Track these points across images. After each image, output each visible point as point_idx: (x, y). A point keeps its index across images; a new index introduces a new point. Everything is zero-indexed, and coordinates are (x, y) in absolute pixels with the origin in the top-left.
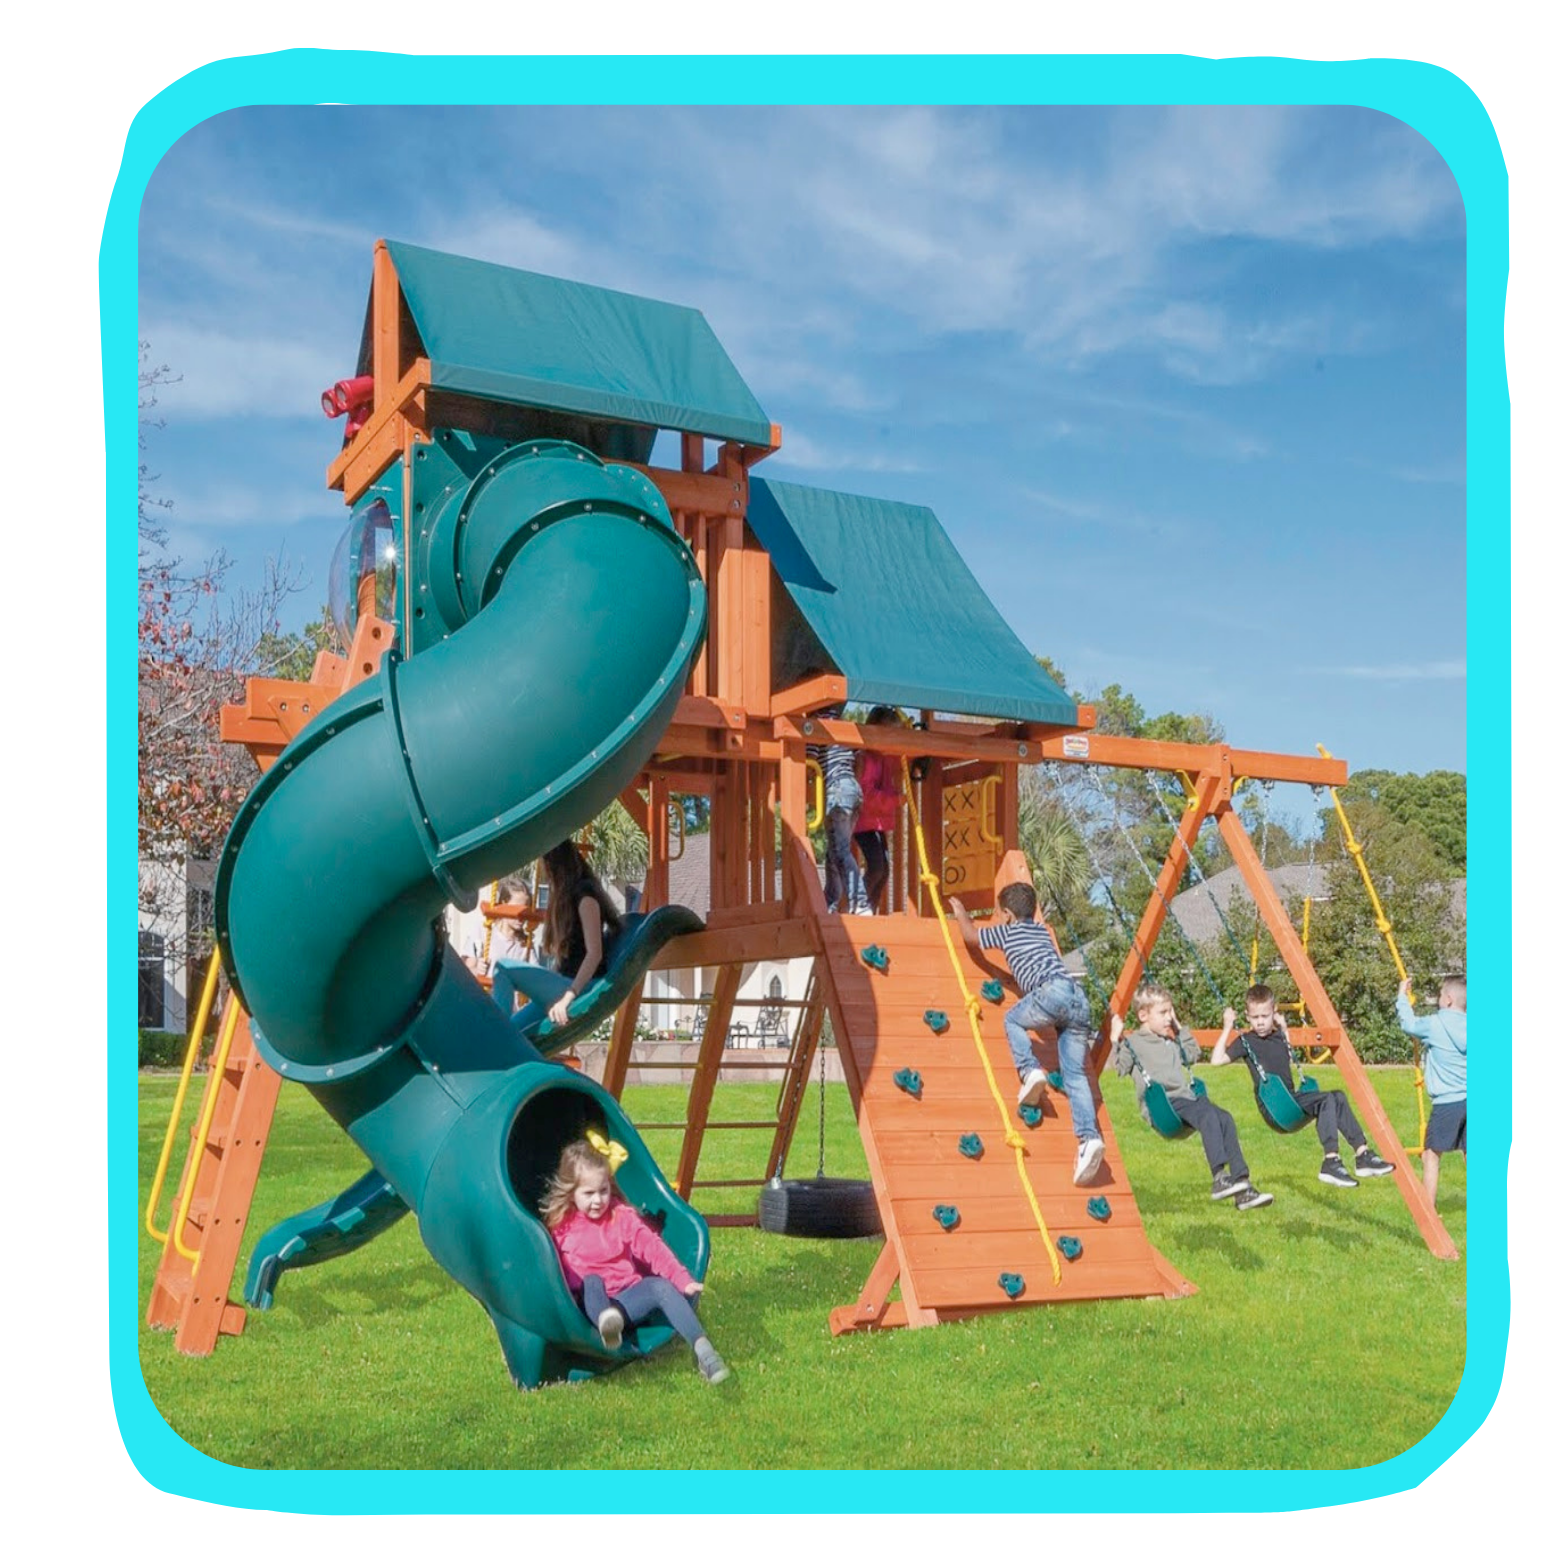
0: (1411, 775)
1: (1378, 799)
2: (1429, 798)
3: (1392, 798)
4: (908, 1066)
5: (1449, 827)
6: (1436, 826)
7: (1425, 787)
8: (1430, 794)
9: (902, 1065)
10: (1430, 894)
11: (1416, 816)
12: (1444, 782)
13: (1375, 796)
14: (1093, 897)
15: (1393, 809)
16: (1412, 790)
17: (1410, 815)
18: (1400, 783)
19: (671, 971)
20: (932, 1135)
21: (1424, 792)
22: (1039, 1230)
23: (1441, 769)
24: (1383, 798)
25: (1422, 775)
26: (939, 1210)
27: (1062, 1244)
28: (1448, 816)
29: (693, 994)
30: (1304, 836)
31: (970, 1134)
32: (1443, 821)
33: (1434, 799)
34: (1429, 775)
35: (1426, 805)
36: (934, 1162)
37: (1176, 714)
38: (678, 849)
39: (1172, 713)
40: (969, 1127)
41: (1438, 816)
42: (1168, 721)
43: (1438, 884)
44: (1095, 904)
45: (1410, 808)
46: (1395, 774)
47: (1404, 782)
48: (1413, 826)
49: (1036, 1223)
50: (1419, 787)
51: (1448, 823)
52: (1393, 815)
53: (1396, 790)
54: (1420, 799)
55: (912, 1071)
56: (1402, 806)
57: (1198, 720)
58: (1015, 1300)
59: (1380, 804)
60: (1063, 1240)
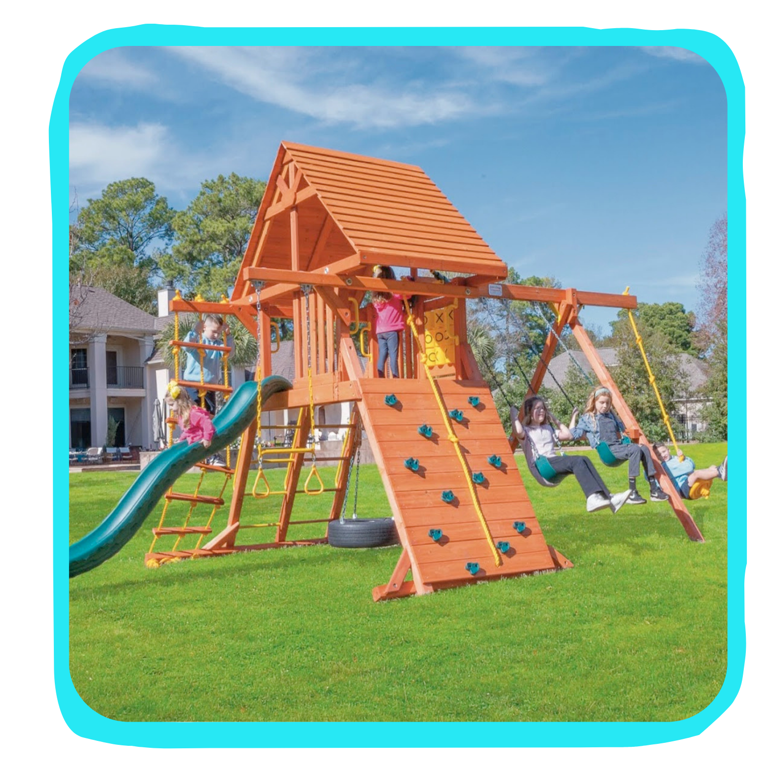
0: (656, 304)
1: (640, 316)
2: (665, 315)
3: (646, 315)
4: (412, 456)
5: (675, 329)
6: (669, 329)
7: (663, 310)
8: (666, 313)
9: (409, 457)
10: (669, 362)
11: (659, 324)
12: (672, 307)
13: (638, 315)
14: (496, 367)
15: (647, 321)
16: (656, 312)
17: (656, 324)
18: (651, 308)
19: (271, 412)
20: (426, 493)
21: (662, 312)
22: (486, 539)
23: (670, 302)
24: (642, 316)
25: (661, 305)
26: (432, 532)
27: (500, 546)
28: (675, 323)
29: (283, 424)
30: (603, 335)
31: (448, 491)
32: (672, 326)
33: (668, 315)
34: (664, 304)
35: (663, 319)
36: (428, 506)
37: (536, 276)
38: (276, 348)
39: (534, 276)
40: (448, 486)
41: (670, 324)
42: (532, 280)
43: (673, 356)
44: (497, 371)
45: (655, 320)
46: (647, 304)
47: (652, 308)
48: (658, 329)
49: (485, 536)
50: (660, 310)
51: (675, 327)
52: (647, 324)
53: (649, 312)
54: (661, 316)
55: (414, 459)
56: (652, 319)
57: (547, 279)
58: (478, 577)
59: (641, 318)
60: (500, 544)
